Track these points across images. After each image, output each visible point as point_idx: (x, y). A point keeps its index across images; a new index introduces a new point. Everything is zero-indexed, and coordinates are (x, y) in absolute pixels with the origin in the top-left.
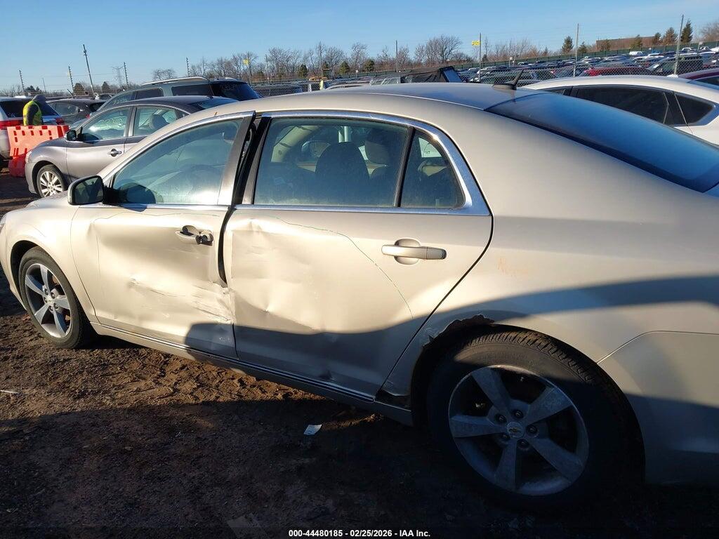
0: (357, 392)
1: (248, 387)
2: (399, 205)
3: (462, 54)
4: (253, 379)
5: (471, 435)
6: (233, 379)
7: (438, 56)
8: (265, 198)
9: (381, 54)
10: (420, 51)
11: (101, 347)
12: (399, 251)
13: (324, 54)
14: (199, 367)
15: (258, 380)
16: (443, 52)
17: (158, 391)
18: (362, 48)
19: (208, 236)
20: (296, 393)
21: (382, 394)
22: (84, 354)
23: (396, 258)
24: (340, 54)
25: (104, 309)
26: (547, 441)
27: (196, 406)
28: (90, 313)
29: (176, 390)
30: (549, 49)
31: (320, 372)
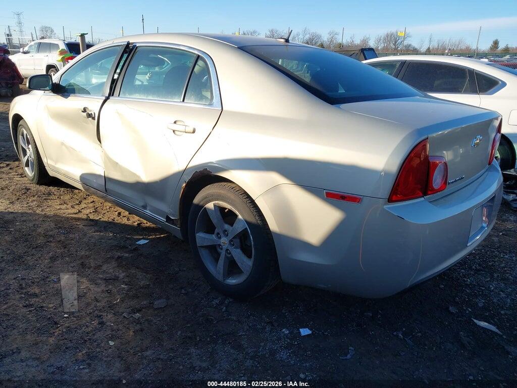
0: (160, 218)
1: (121, 217)
2: (183, 101)
3: (410, 45)
4: (127, 213)
5: (205, 245)
6: (116, 211)
7: (392, 45)
8: (124, 93)
9: (349, 40)
10: (379, 40)
11: (54, 185)
12: (175, 127)
13: (307, 37)
14: (101, 203)
15: (129, 214)
16: (396, 43)
17: (70, 211)
18: (336, 34)
19: (93, 114)
20: (147, 223)
21: (168, 219)
22: (43, 188)
23: (174, 131)
24: (319, 37)
25: (51, 159)
26: (239, 250)
27: (87, 222)
28: (44, 160)
29: (79, 212)
30: (479, 48)
31: (142, 204)
